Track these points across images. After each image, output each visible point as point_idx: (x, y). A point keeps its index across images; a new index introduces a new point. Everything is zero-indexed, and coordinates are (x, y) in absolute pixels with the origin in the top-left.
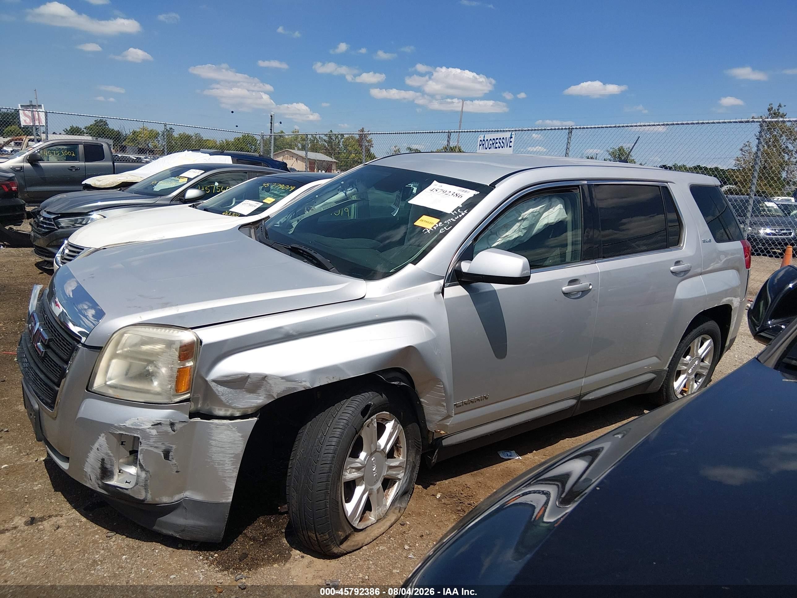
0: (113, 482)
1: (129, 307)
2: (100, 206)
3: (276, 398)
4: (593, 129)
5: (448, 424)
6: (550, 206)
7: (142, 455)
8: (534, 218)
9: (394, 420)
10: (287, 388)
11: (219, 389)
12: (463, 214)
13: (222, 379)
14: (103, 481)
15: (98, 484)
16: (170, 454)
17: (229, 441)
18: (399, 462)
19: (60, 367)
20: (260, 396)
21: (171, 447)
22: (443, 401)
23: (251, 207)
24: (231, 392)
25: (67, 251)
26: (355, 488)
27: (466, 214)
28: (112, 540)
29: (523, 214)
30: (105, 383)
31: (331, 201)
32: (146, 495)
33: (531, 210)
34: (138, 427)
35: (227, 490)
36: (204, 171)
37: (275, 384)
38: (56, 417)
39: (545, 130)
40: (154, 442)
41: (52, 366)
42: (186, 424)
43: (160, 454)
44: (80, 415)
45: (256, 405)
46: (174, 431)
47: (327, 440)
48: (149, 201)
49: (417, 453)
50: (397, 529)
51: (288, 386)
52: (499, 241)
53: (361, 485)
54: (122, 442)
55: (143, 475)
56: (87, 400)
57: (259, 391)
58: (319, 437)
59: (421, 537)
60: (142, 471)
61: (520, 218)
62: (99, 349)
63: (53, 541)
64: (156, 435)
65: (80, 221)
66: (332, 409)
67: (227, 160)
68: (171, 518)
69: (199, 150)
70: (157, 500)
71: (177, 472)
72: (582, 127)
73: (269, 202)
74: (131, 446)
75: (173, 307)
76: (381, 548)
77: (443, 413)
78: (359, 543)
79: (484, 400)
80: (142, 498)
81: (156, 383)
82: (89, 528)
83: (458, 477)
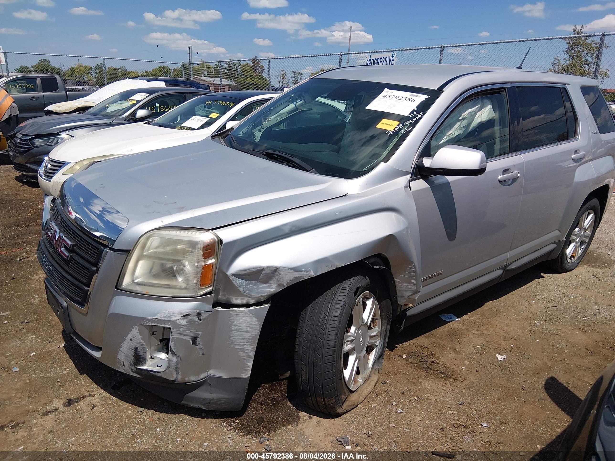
0: (145, 367)
1: (149, 213)
2: (66, 127)
3: (286, 286)
4: (464, 47)
5: (416, 298)
6: (483, 106)
7: (173, 342)
8: (471, 117)
9: (372, 298)
10: (295, 277)
11: (238, 282)
12: (420, 116)
13: (240, 273)
14: (136, 367)
15: (132, 369)
16: (197, 340)
17: (247, 326)
18: (376, 332)
19: (88, 269)
20: (272, 285)
21: (199, 334)
22: (414, 279)
23: (199, 122)
24: (247, 283)
25: (49, 166)
26: (349, 357)
27: (422, 116)
28: (143, 414)
29: (463, 114)
30: (133, 281)
31: (284, 112)
32: (177, 376)
33: (469, 111)
34: (169, 319)
35: (246, 367)
36: (149, 94)
37: (285, 274)
38: (87, 313)
39: (421, 49)
40: (183, 331)
41: (79, 268)
42: (210, 313)
43: (189, 341)
44: (111, 311)
45: (268, 293)
46: (200, 320)
47: (330, 320)
48: (106, 121)
49: (388, 323)
50: (381, 388)
51: (296, 276)
52: (445, 139)
53: (353, 355)
54: (153, 332)
55: (174, 359)
56: (116, 297)
57: (271, 281)
58: (322, 317)
59: (402, 393)
60: (173, 356)
61: (460, 118)
62: (128, 252)
63: (92, 419)
64: (185, 325)
65: (51, 140)
66: (329, 293)
67: (161, 85)
68: (197, 393)
69: (137, 78)
70: (187, 379)
71: (203, 354)
72: (452, 45)
73: (215, 117)
74: (162, 336)
75: (189, 211)
76: (373, 405)
77: (412, 289)
78: (354, 402)
79: (439, 276)
80: (173, 379)
81: (180, 279)
82: (120, 405)
83: (415, 339)
